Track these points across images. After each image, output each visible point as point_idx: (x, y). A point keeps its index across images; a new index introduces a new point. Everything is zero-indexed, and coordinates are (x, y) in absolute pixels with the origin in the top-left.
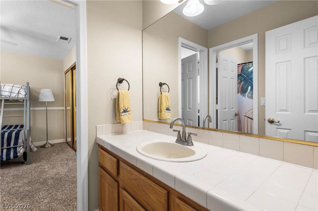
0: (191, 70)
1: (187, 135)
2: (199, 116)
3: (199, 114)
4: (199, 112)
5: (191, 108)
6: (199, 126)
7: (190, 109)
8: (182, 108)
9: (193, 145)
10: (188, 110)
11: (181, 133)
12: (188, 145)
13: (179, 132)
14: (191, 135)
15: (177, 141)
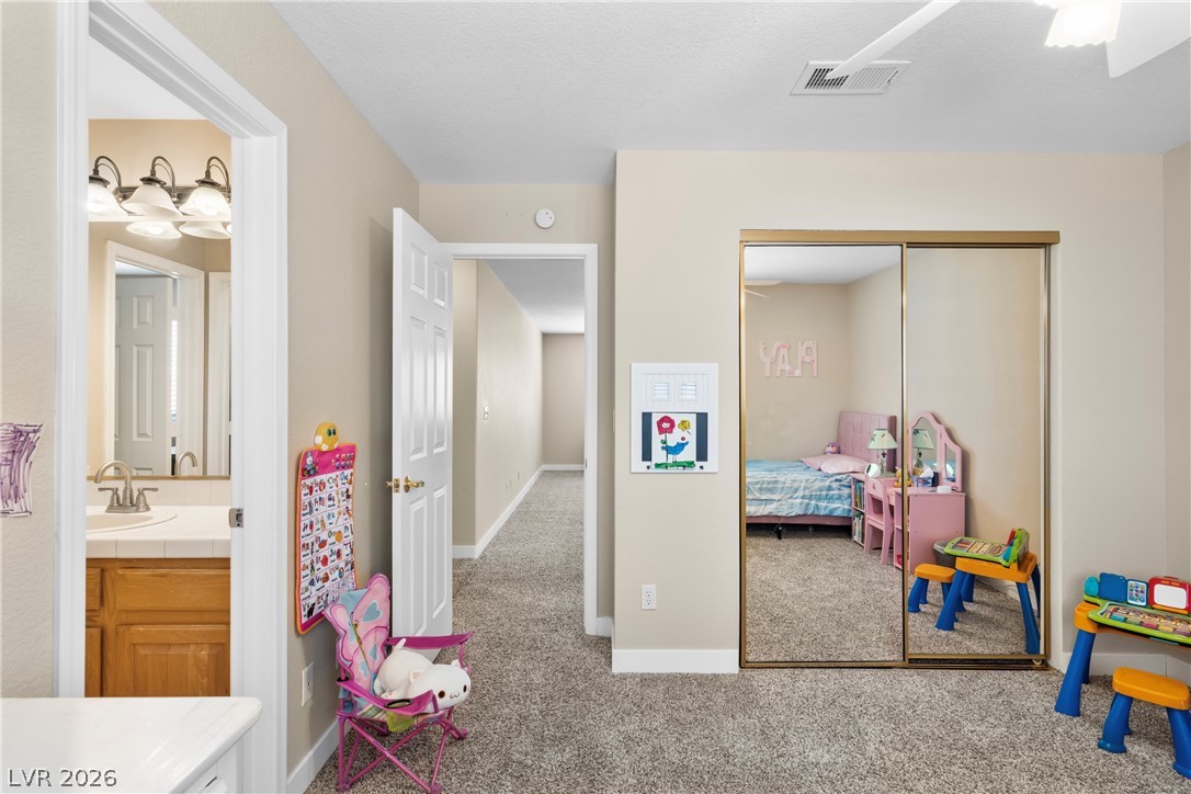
0: (149, 320)
1: (135, 494)
2: (174, 457)
3: (173, 451)
4: (174, 444)
5: (149, 432)
6: (173, 474)
7: (141, 435)
8: (116, 436)
9: (148, 509)
10: (135, 438)
11: (121, 493)
12: (137, 511)
13: (115, 491)
14: (145, 492)
15: (111, 509)
